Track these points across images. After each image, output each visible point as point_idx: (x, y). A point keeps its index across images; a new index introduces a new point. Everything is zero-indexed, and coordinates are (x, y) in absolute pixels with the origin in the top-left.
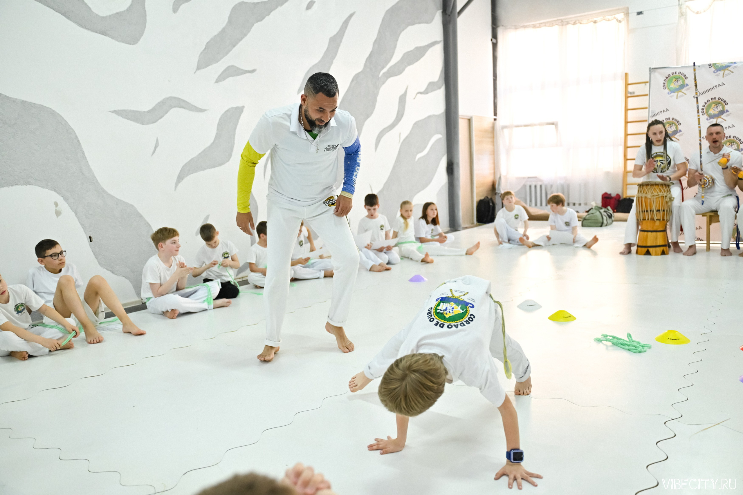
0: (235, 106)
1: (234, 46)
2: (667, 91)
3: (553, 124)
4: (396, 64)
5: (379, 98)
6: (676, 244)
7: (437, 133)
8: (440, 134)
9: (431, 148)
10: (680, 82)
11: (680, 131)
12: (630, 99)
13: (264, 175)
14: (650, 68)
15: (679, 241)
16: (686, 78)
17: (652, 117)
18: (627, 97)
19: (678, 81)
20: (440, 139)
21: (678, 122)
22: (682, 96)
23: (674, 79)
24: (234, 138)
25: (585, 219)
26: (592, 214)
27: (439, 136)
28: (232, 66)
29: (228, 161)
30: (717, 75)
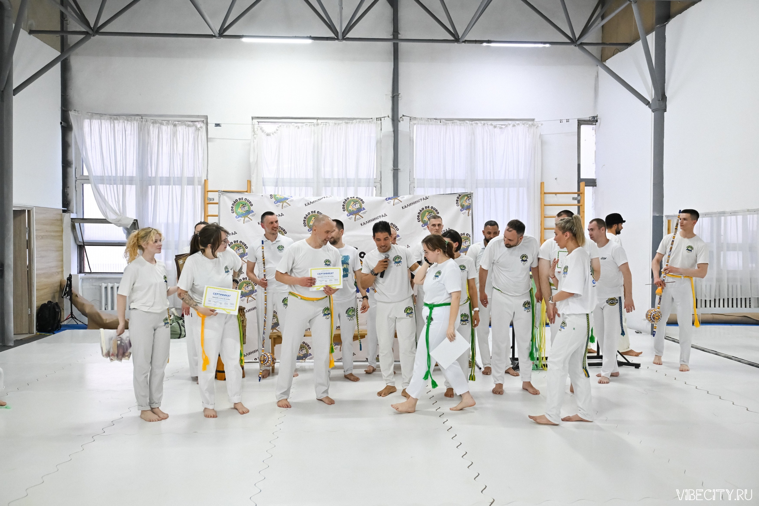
2: (235, 214)
10: (246, 208)
11: (247, 254)
12: (210, 206)
16: (252, 205)
18: (206, 204)
19: (244, 207)
21: (245, 245)
22: (248, 221)
23: (241, 205)
30: (277, 206)
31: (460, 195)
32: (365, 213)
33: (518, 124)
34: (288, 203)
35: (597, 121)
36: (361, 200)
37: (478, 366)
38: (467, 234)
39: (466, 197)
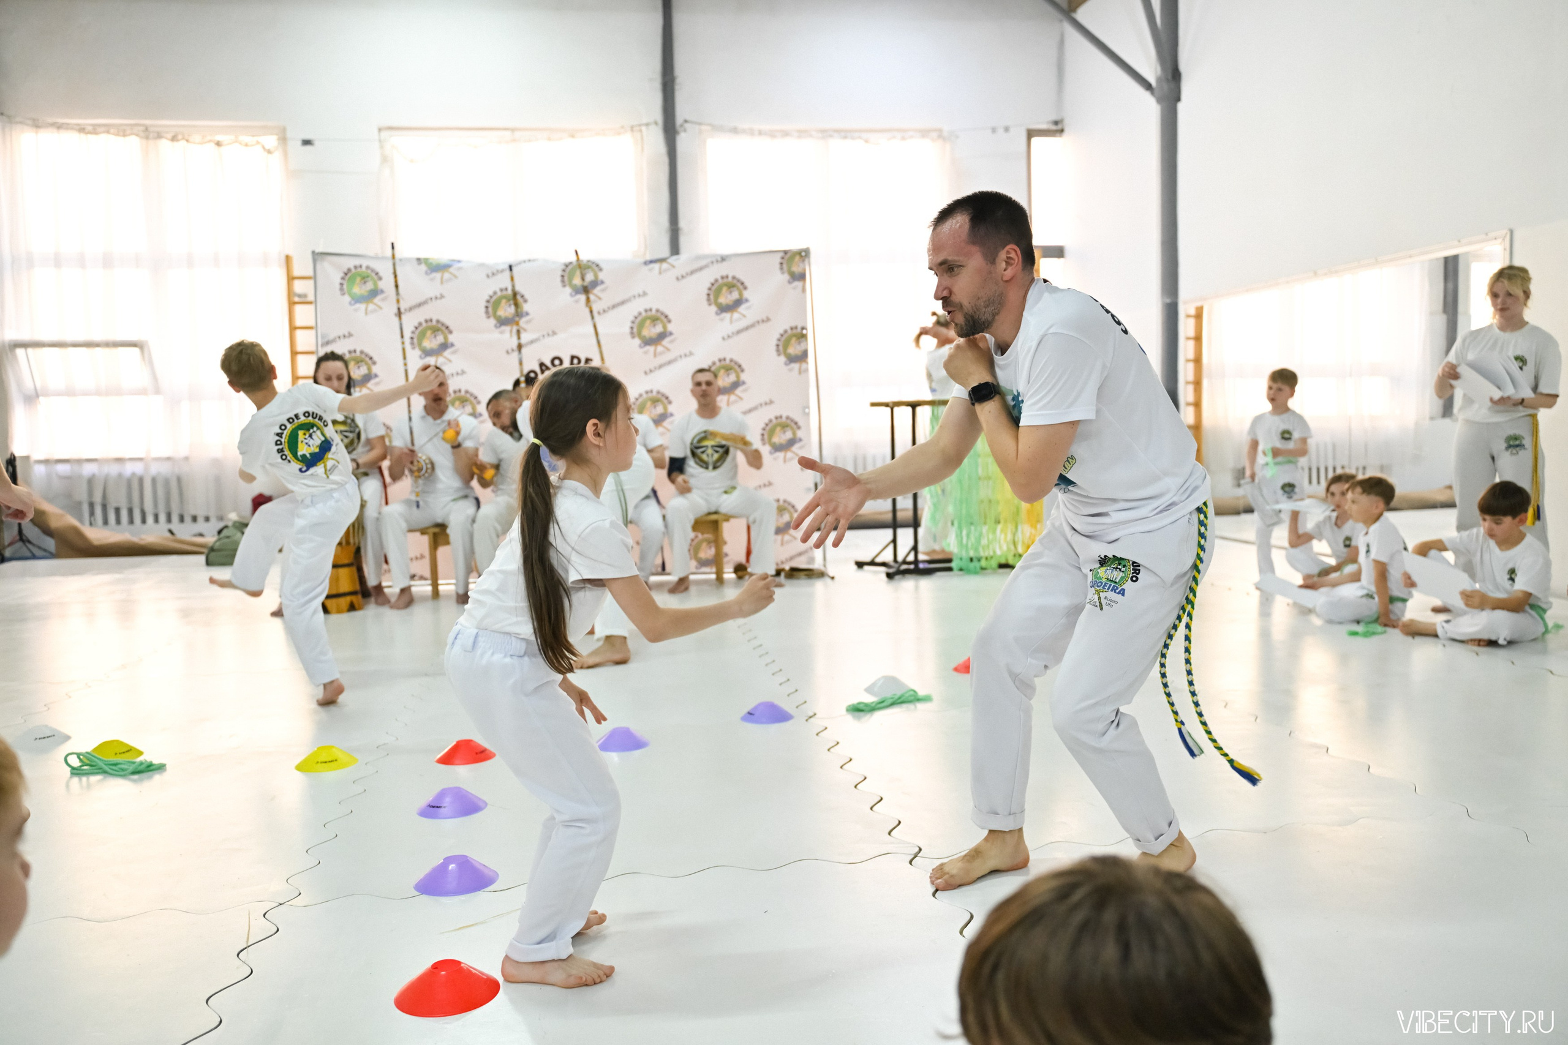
2: (347, 298)
3: (133, 344)
6: (379, 588)
10: (370, 286)
11: (376, 376)
12: (298, 309)
14: (313, 252)
15: (384, 584)
16: (380, 279)
17: (322, 345)
18: (291, 304)
19: (365, 282)
21: (371, 358)
22: (376, 311)
23: (358, 279)
25: (212, 549)
26: (228, 537)
30: (432, 280)
31: (786, 252)
32: (603, 290)
33: (912, 137)
34: (456, 273)
35: (1062, 131)
36: (597, 265)
37: (829, 576)
38: (803, 328)
39: (797, 258)
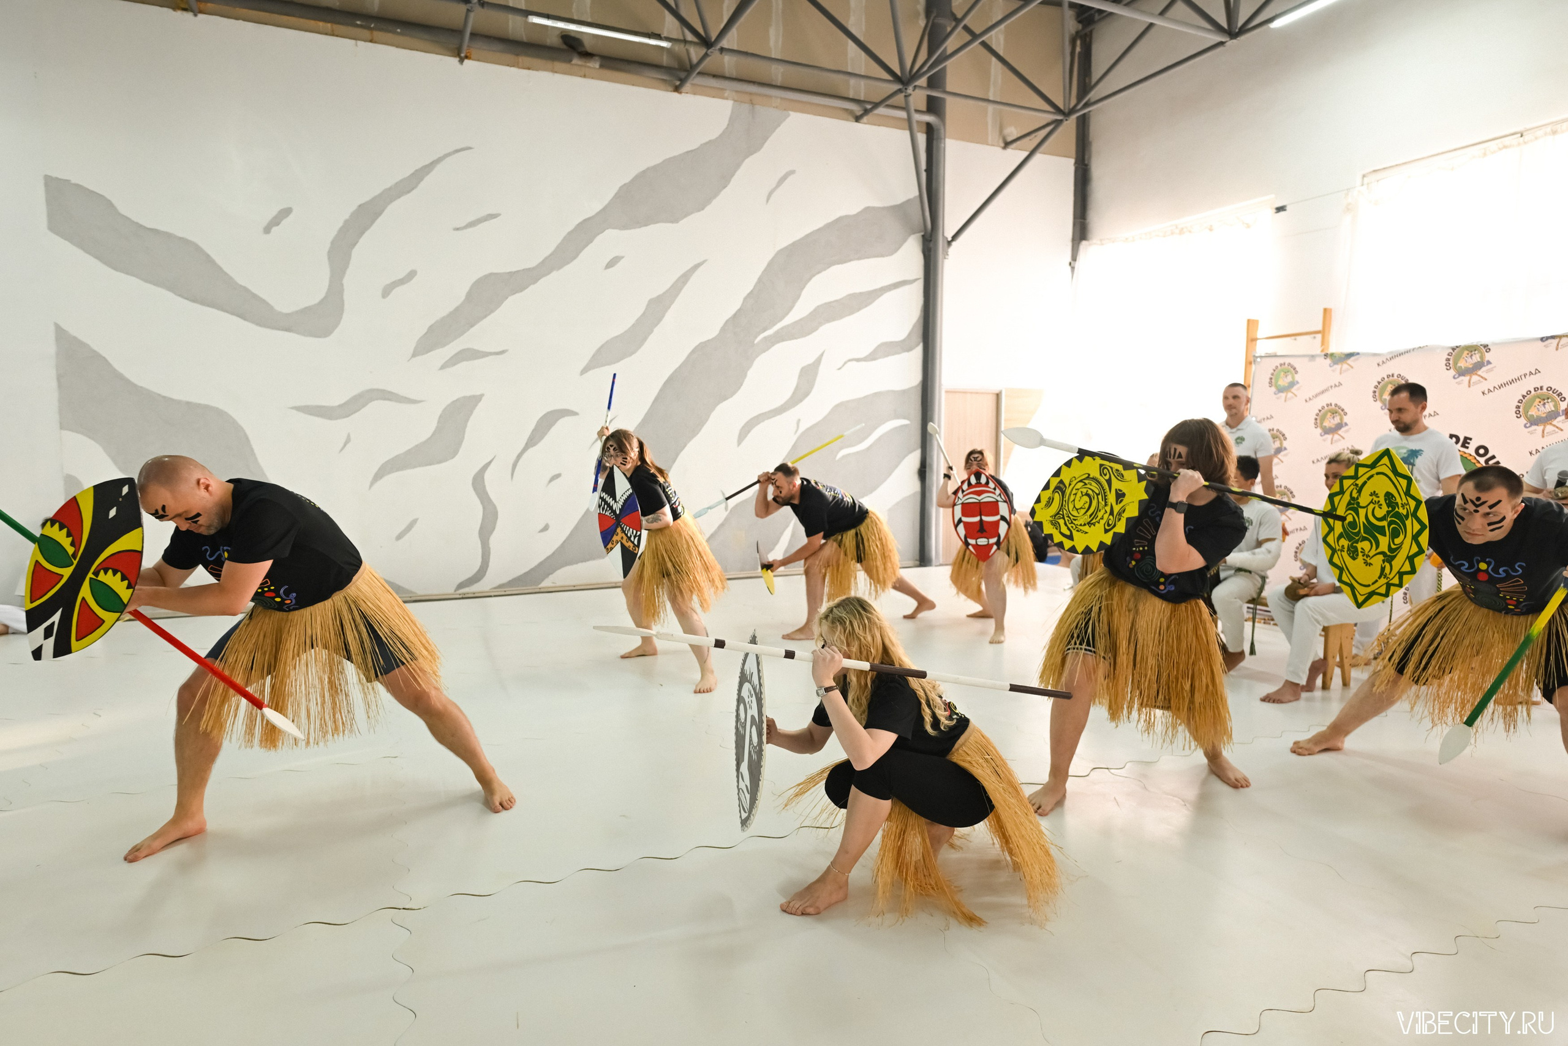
0: (468, 394)
1: (472, 326)
4: (796, 323)
5: (750, 373)
7: (897, 417)
8: (904, 418)
9: (880, 439)
13: (512, 475)
20: (906, 426)
24: (464, 432)
27: (906, 422)
28: (468, 349)
29: (453, 458)
